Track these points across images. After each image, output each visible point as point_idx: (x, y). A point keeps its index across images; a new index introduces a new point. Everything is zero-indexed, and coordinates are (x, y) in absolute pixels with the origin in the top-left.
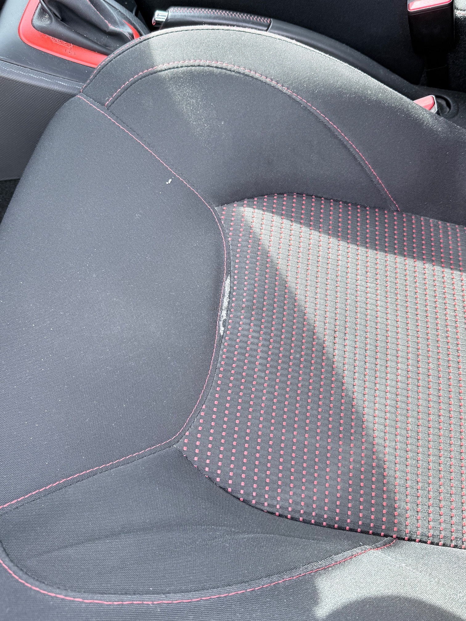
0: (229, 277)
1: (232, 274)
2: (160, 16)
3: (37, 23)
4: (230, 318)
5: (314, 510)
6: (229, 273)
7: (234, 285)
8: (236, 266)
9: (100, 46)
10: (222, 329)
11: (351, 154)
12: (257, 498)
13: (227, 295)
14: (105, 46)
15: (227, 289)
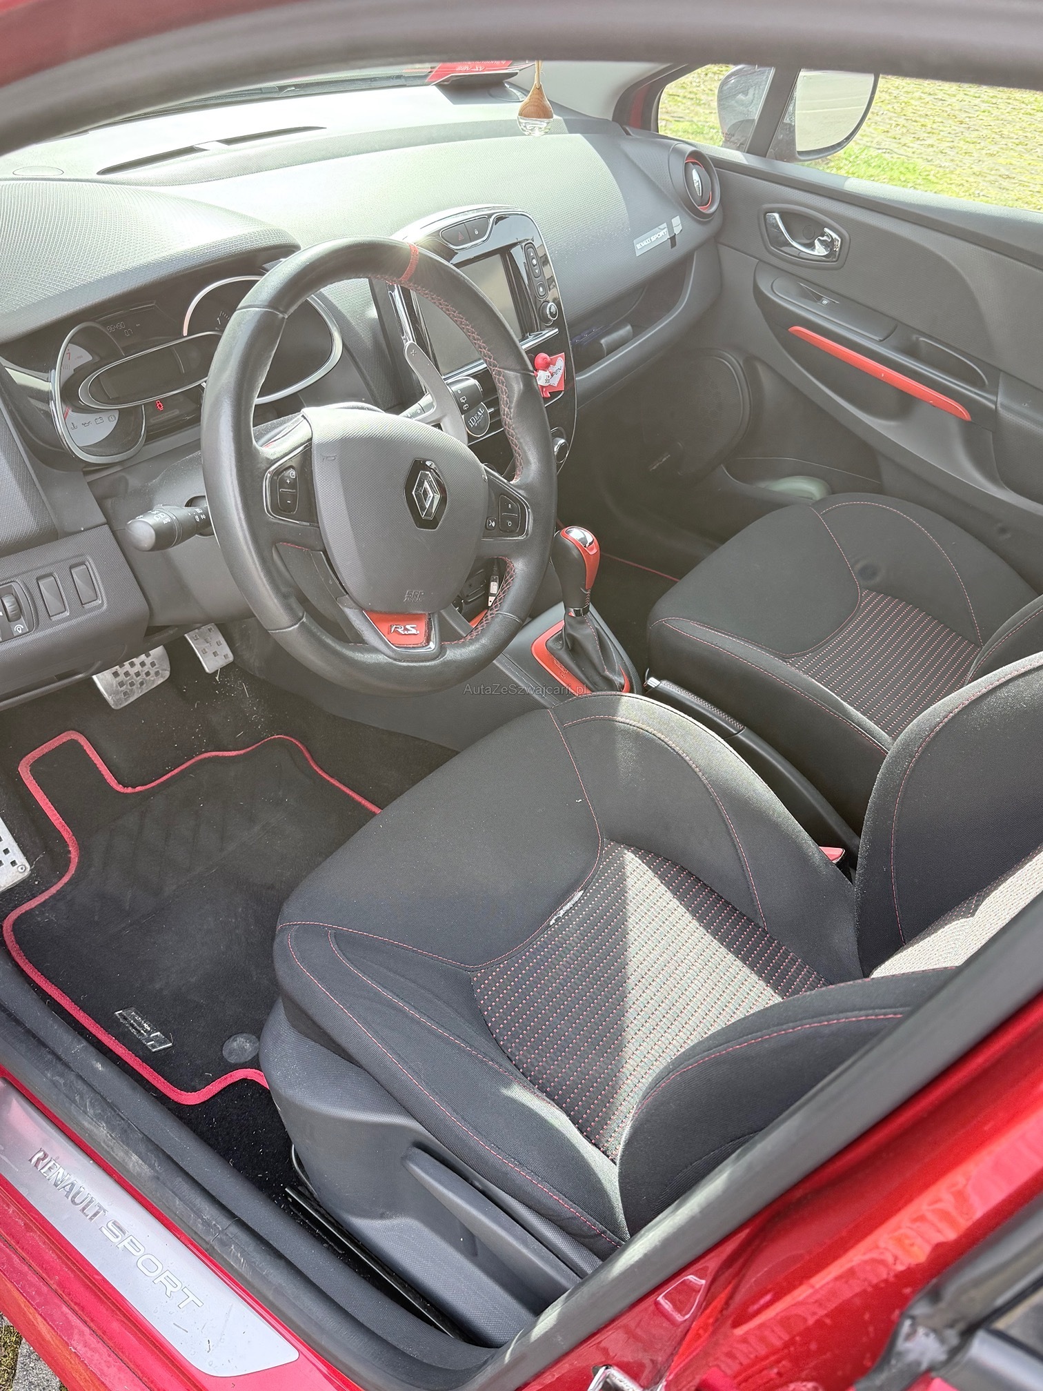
0: (582, 892)
1: (587, 891)
2: (653, 682)
3: (550, 644)
4: (564, 919)
5: (542, 1078)
6: (585, 889)
7: (583, 899)
8: (594, 887)
9: (591, 682)
10: (553, 921)
11: (738, 855)
12: (505, 1042)
13: (573, 902)
14: (594, 684)
15: (576, 899)
